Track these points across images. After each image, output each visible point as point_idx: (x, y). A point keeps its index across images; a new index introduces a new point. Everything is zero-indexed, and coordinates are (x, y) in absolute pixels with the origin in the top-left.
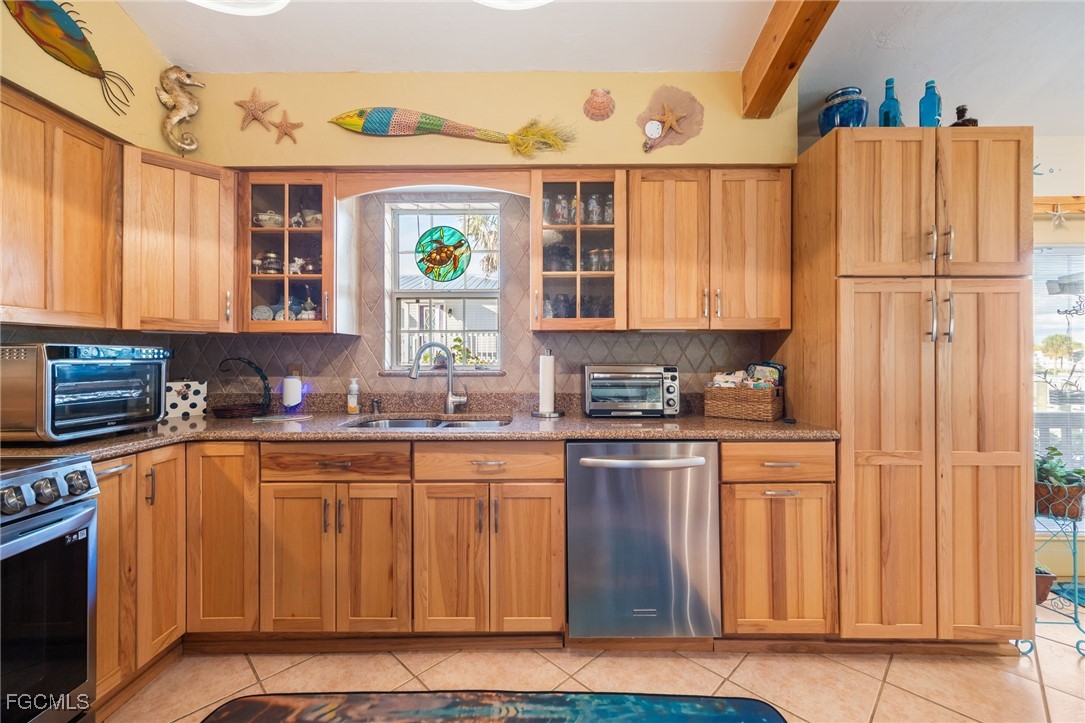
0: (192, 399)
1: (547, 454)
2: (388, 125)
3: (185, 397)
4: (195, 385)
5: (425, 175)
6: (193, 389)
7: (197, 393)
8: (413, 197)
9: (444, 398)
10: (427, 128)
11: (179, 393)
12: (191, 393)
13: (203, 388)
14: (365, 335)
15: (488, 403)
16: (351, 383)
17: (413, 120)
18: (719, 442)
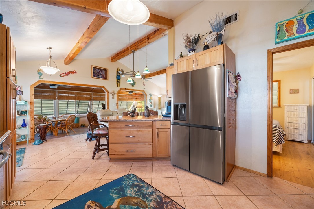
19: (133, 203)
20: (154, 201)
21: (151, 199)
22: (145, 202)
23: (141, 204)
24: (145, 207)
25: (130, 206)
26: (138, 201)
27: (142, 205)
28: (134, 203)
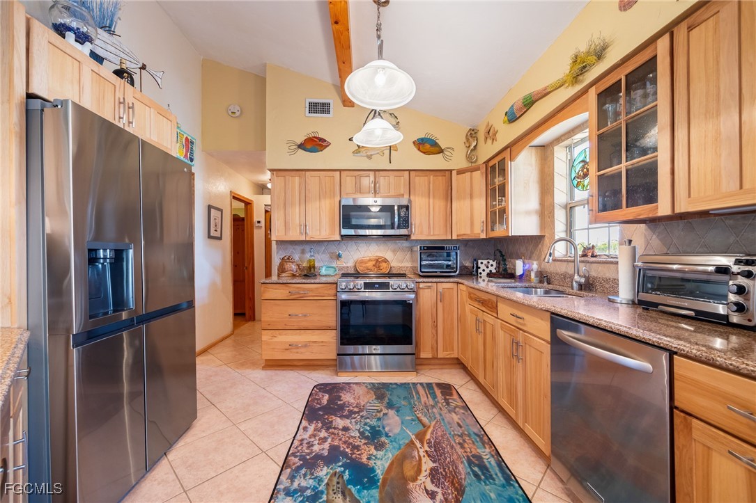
0: (490, 268)
1: (542, 319)
2: (514, 113)
3: (487, 267)
4: (491, 262)
5: (540, 129)
6: (490, 264)
7: (492, 265)
8: (566, 136)
9: (572, 277)
10: (529, 103)
11: (485, 265)
12: (489, 266)
13: (494, 263)
14: (547, 235)
15: (607, 286)
16: (533, 264)
17: (520, 104)
18: (672, 353)
19: (348, 499)
20: (312, 474)
21: (311, 481)
22: (327, 484)
23: (338, 486)
24: (337, 475)
25: (358, 498)
26: (335, 496)
27: (338, 483)
28: (345, 499)
